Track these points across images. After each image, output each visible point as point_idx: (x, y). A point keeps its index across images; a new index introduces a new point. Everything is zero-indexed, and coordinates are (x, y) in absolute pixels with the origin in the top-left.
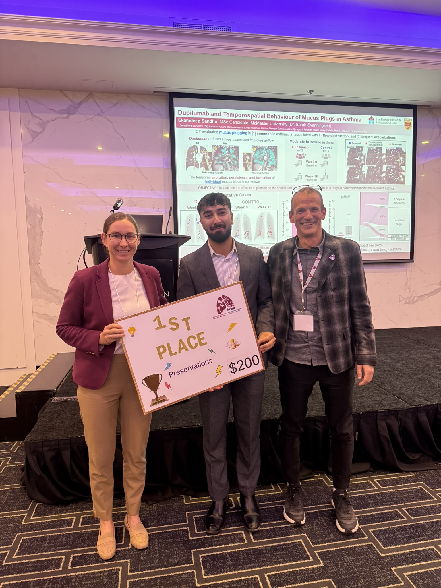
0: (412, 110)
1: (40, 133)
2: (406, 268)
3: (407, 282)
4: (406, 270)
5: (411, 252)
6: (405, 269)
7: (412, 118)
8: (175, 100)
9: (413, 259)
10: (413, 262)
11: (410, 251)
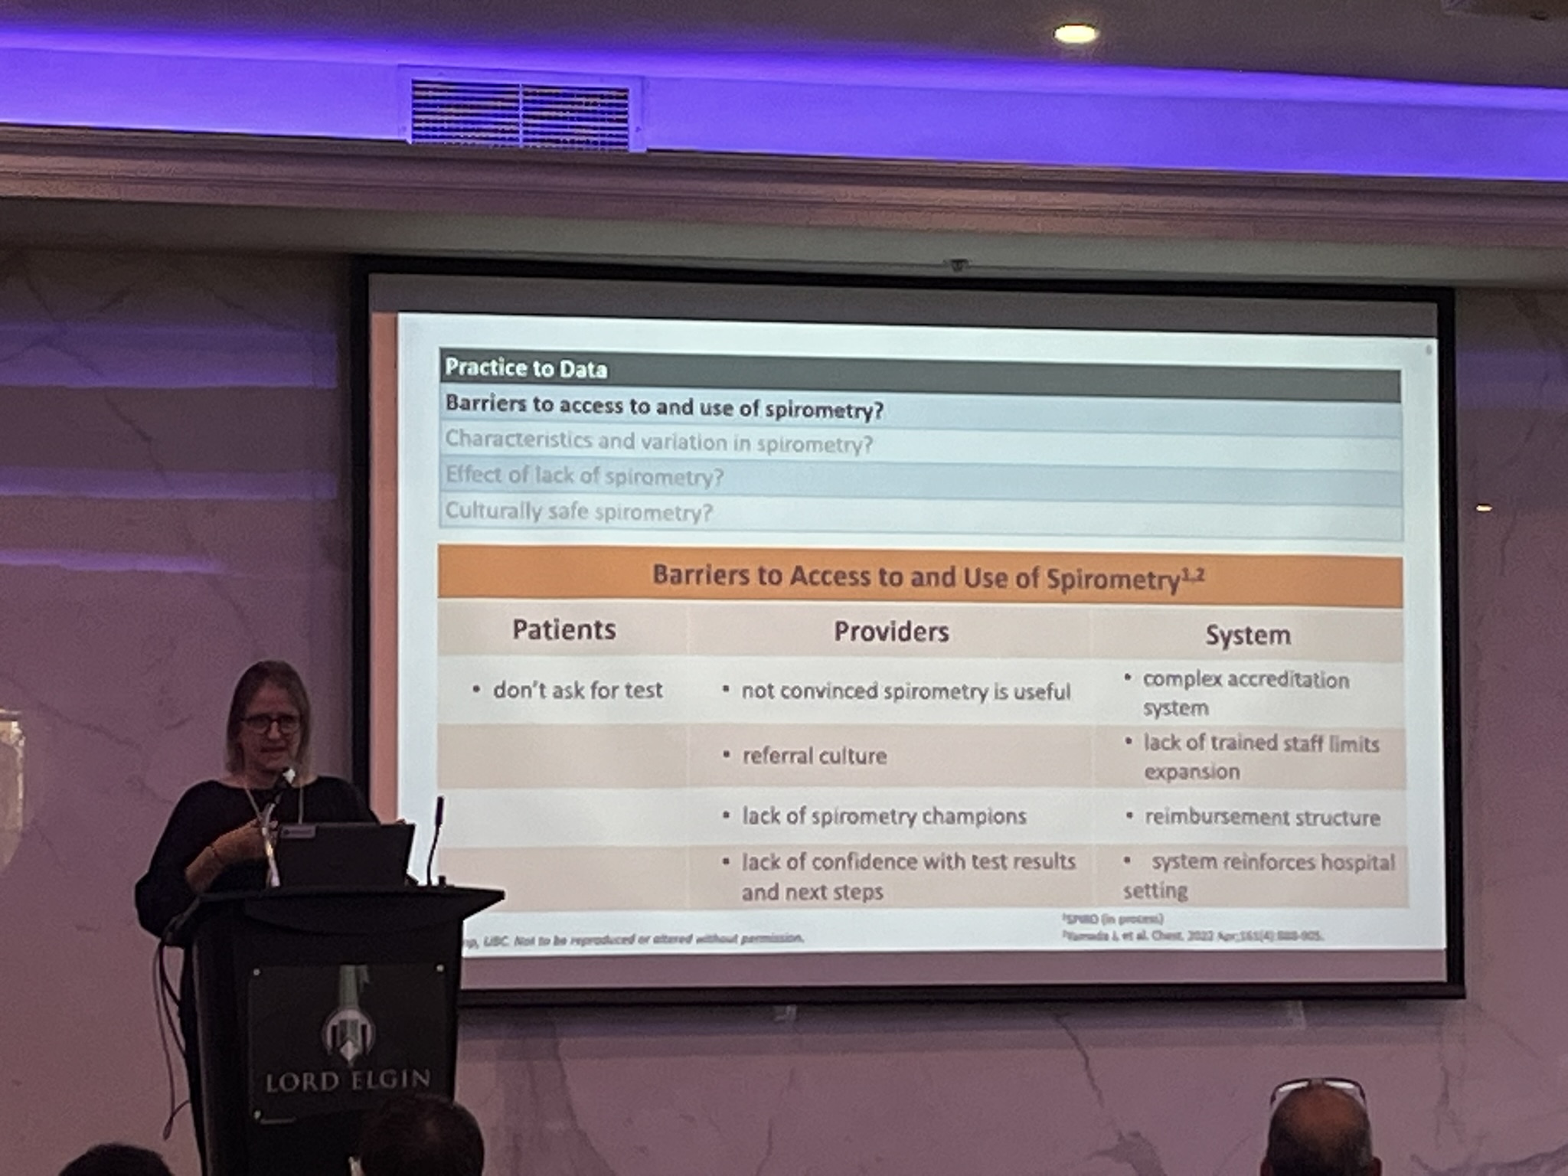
0: (1433, 307)
2: (1441, 1024)
3: (1446, 1095)
4: (1441, 1033)
5: (1449, 950)
6: (1433, 1028)
7: (1434, 343)
8: (378, 283)
9: (1461, 981)
10: (1463, 996)
11: (1443, 945)
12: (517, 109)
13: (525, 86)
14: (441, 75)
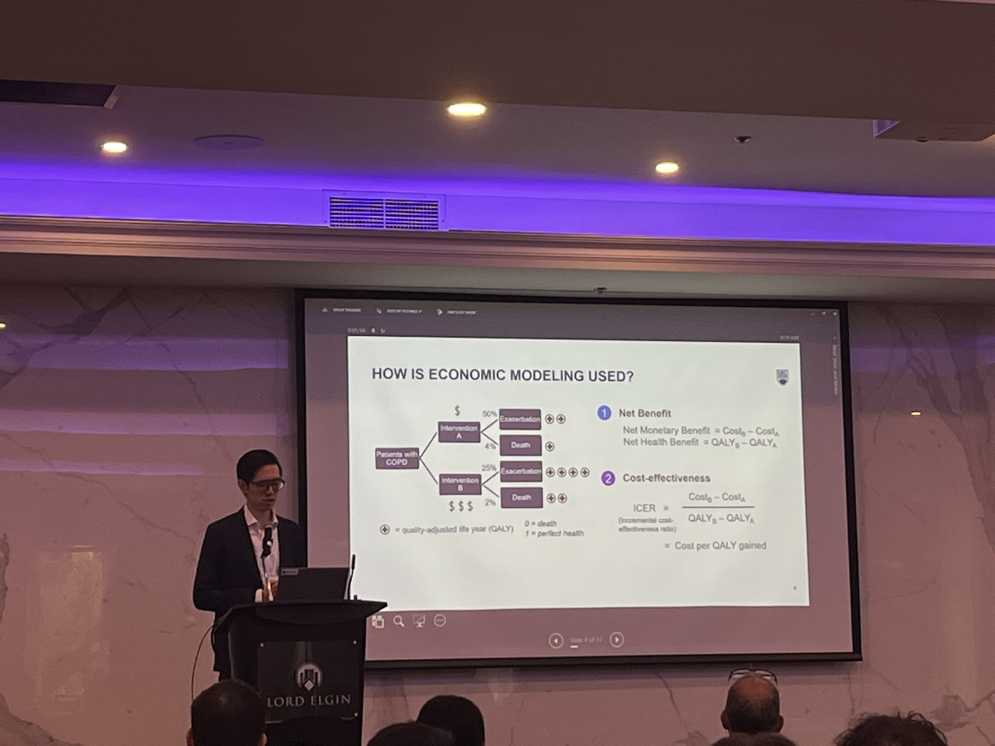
0: (837, 312)
1: (15, 374)
2: (848, 674)
4: (849, 679)
6: (846, 676)
8: (310, 303)
9: (860, 652)
10: (861, 659)
12: (382, 211)
13: (387, 200)
14: (344, 194)
